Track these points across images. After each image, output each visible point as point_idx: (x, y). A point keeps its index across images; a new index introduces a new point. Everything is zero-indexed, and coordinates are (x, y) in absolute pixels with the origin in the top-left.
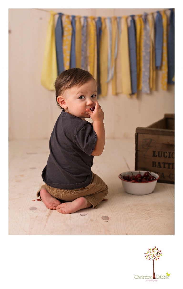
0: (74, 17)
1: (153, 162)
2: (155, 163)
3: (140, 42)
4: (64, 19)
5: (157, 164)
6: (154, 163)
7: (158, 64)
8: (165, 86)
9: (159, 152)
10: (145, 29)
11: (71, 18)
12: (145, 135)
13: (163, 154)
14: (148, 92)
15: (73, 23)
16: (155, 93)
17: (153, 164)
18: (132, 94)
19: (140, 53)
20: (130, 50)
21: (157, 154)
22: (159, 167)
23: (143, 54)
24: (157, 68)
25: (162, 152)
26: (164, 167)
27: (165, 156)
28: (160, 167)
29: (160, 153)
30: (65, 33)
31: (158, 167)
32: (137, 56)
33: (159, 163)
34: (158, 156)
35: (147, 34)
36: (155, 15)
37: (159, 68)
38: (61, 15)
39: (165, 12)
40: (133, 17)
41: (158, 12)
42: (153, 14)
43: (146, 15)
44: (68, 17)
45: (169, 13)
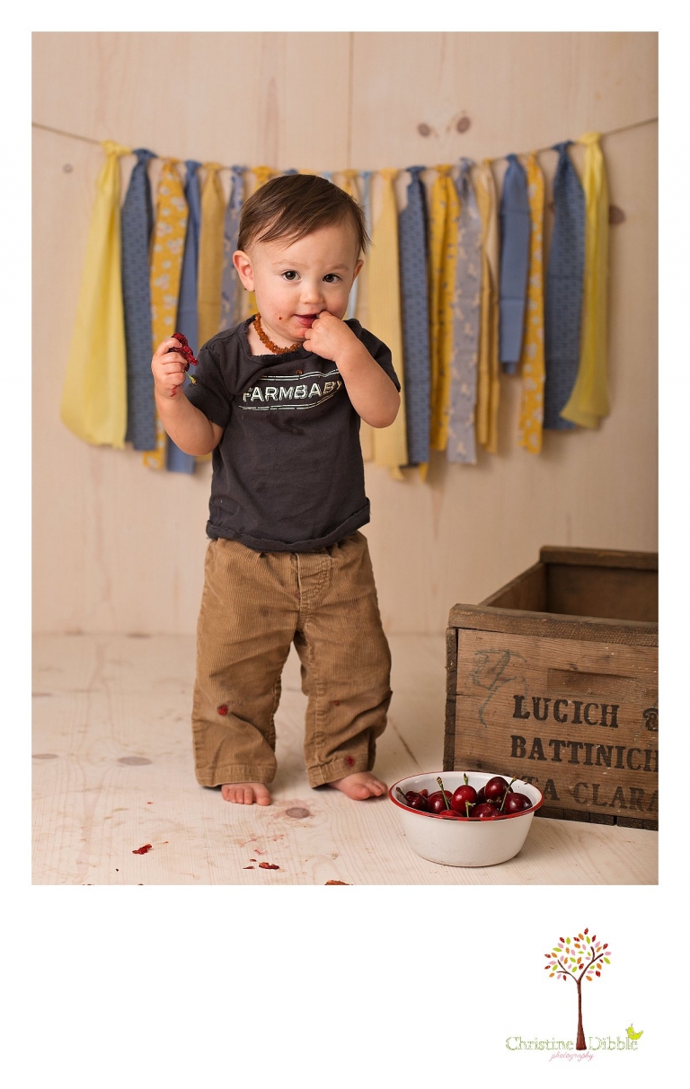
0: (194, 167)
1: (515, 738)
2: (523, 741)
3: (443, 270)
4: (156, 171)
5: (529, 746)
6: (517, 741)
7: (511, 355)
8: (536, 440)
9: (536, 702)
10: (464, 218)
11: (183, 170)
12: (485, 636)
13: (551, 709)
14: (473, 460)
15: (190, 191)
16: (496, 463)
17: (514, 747)
18: (411, 464)
19: (441, 312)
20: (403, 297)
21: (528, 706)
22: (536, 755)
23: (453, 314)
24: (508, 370)
25: (547, 700)
26: (557, 758)
27: (561, 716)
28: (542, 757)
29: (542, 703)
30: (161, 228)
31: (532, 757)
32: (430, 323)
33: (537, 742)
34: (532, 716)
35: (467, 243)
36: (502, 168)
37: (512, 370)
38: (144, 158)
39: (537, 157)
40: (417, 173)
41: (512, 159)
42: (492, 164)
43: (468, 169)
44: (173, 165)
45: (551, 162)
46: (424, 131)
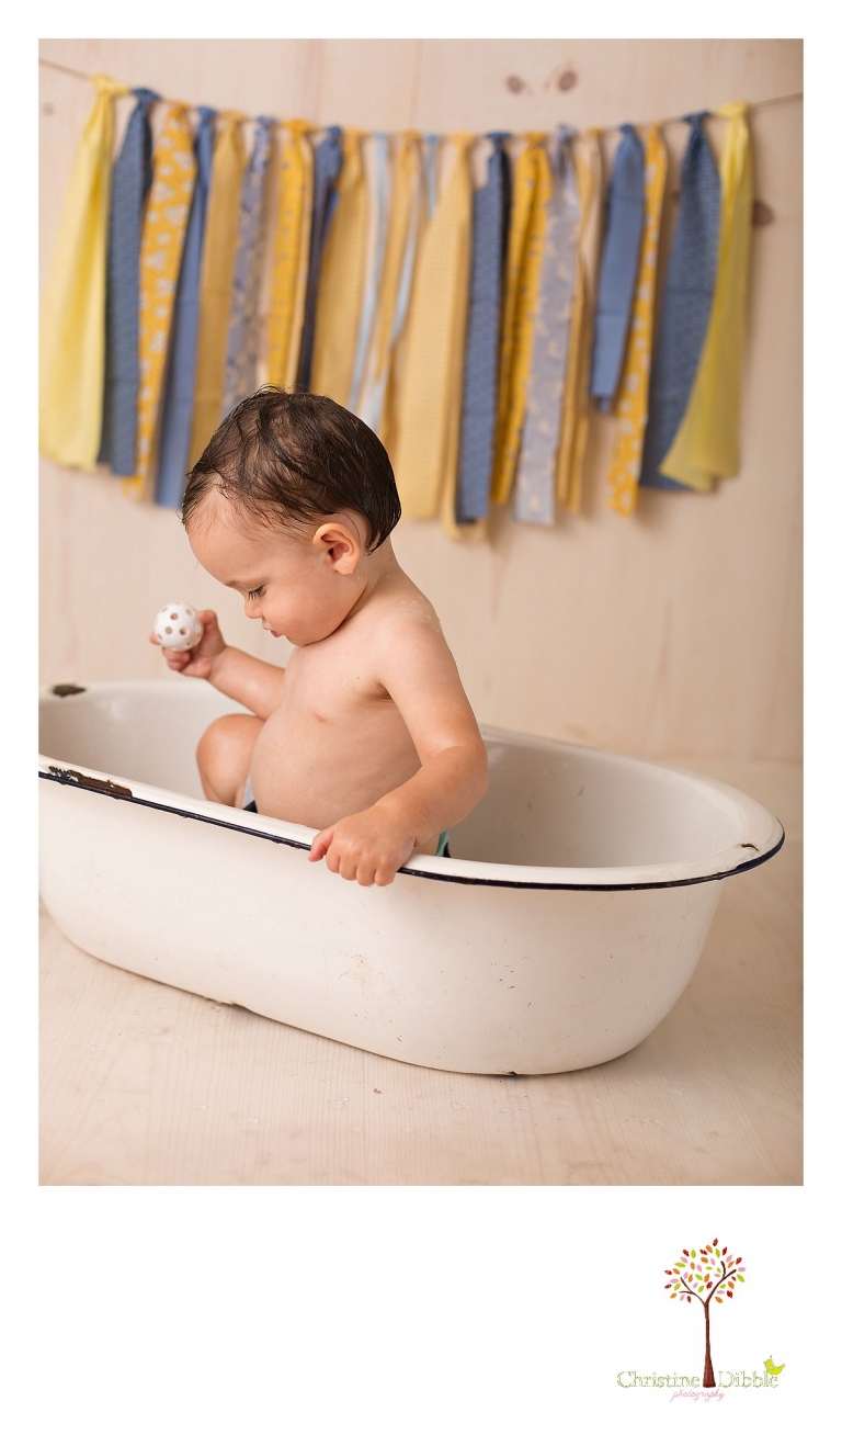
0: (209, 116)
3: (524, 271)
4: (161, 120)
7: (605, 387)
8: (628, 498)
10: (558, 204)
11: (195, 119)
14: (548, 518)
15: (199, 147)
16: (579, 525)
18: (463, 521)
19: (517, 325)
24: (598, 406)
30: (160, 191)
35: (559, 237)
36: (614, 142)
37: (606, 406)
38: (147, 101)
39: (661, 131)
40: (501, 141)
41: (629, 130)
42: (600, 137)
43: (569, 141)
44: (182, 112)
45: (680, 138)
46: (515, 85)
